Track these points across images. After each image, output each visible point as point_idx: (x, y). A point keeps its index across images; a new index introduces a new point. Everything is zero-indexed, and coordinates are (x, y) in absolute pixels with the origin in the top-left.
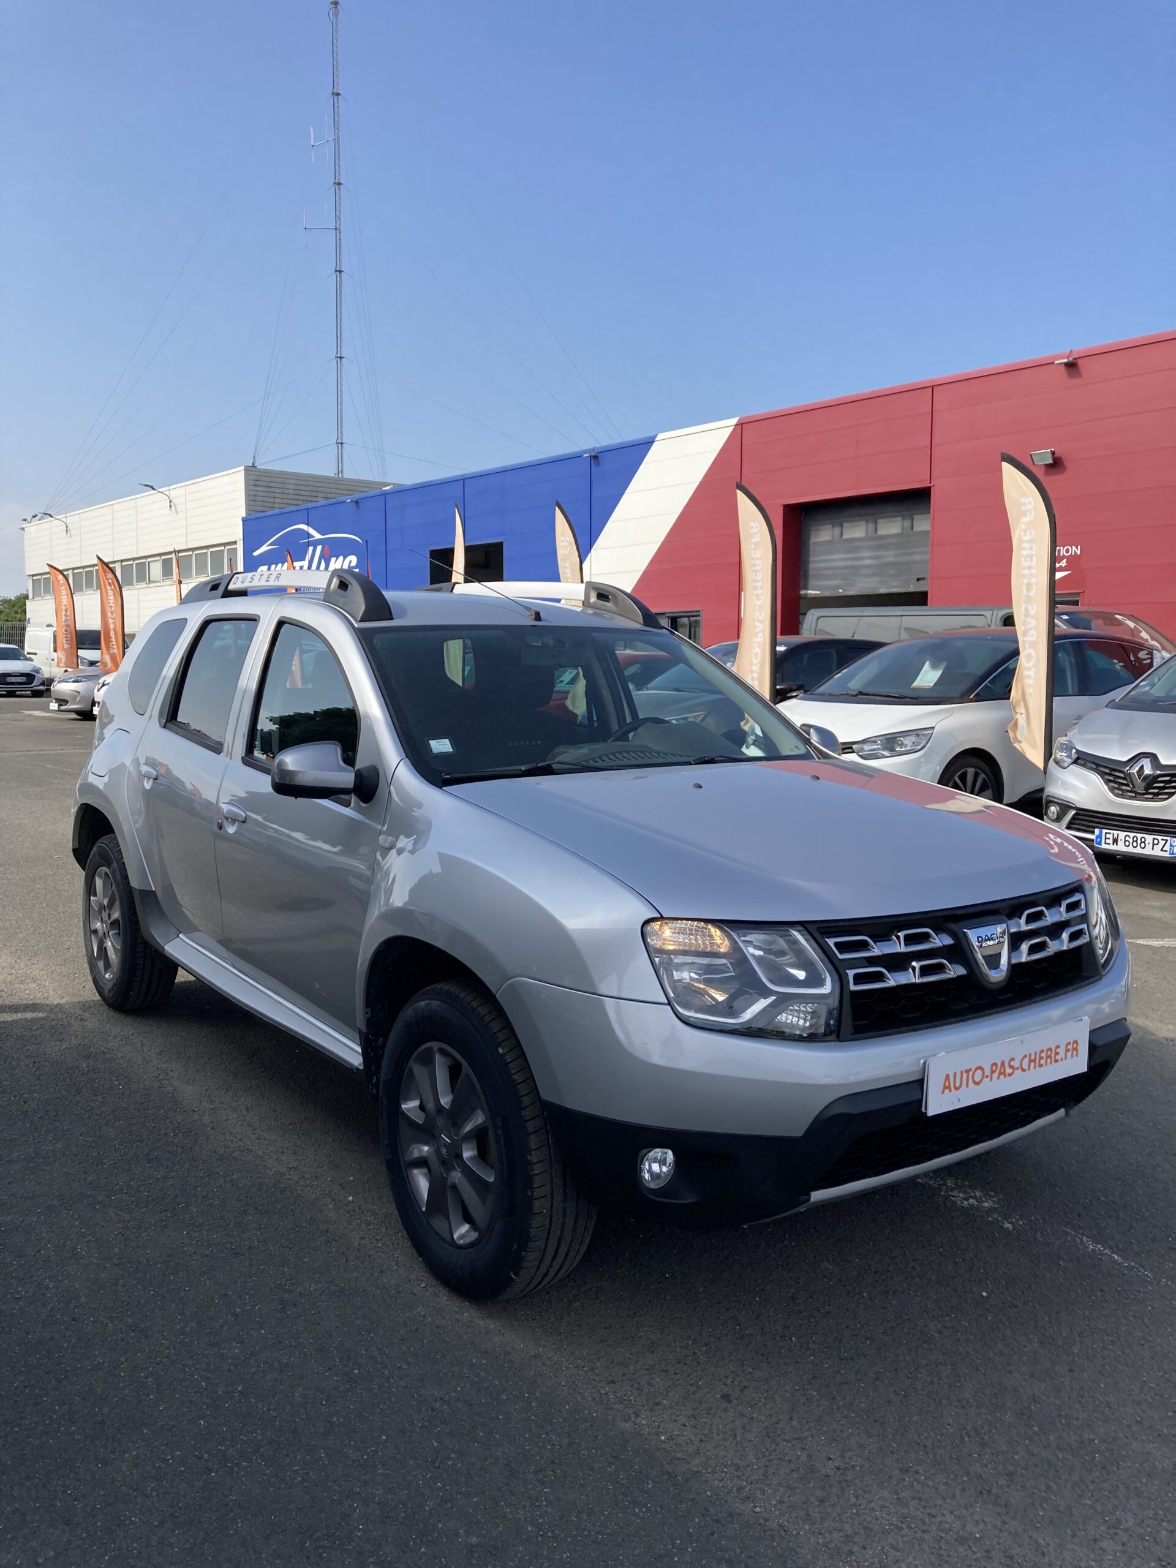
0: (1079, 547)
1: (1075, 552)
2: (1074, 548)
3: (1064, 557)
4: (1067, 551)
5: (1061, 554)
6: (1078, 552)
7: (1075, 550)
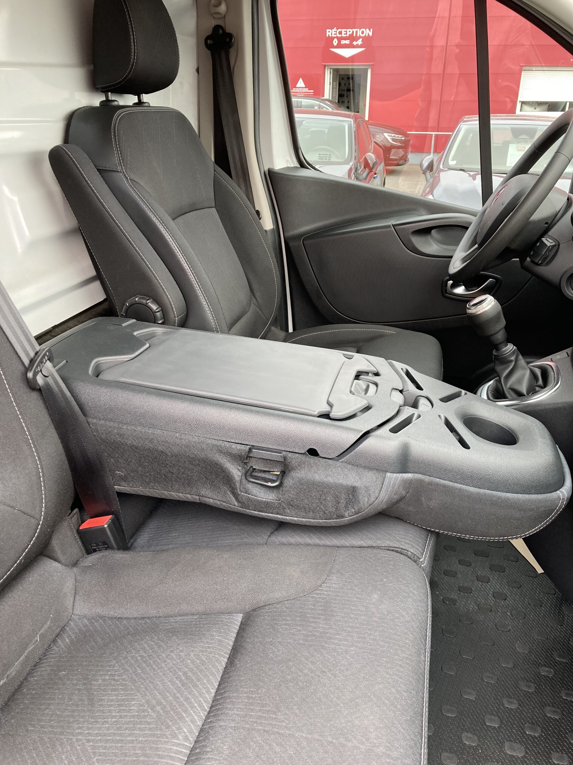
0: (371, 30)
1: (368, 34)
2: (367, 30)
3: (360, 37)
4: (363, 33)
5: (358, 35)
6: (371, 34)
7: (368, 32)
